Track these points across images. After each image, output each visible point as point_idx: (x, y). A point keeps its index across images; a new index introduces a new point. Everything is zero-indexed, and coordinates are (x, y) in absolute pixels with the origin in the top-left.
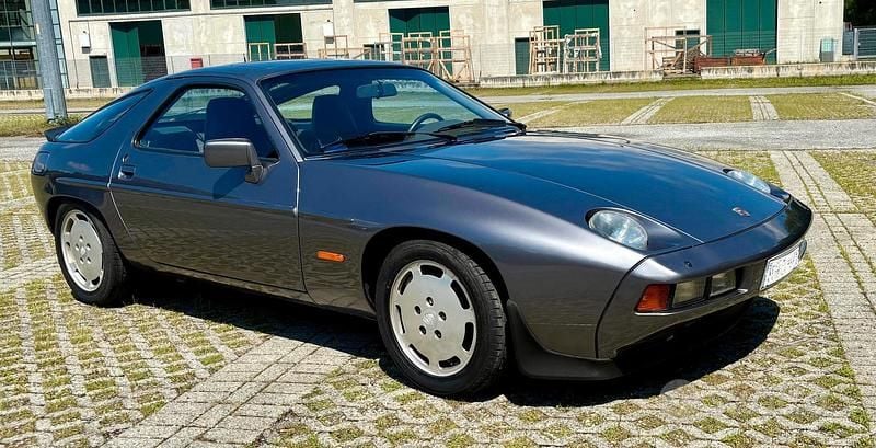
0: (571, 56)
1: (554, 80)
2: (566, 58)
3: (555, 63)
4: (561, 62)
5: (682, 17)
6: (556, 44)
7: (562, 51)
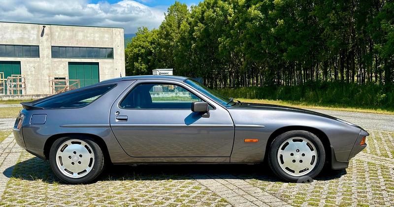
0: (11, 87)
1: (5, 98)
2: (8, 87)
3: (2, 90)
4: (6, 90)
5: (57, 72)
6: (2, 81)
7: (6, 85)
